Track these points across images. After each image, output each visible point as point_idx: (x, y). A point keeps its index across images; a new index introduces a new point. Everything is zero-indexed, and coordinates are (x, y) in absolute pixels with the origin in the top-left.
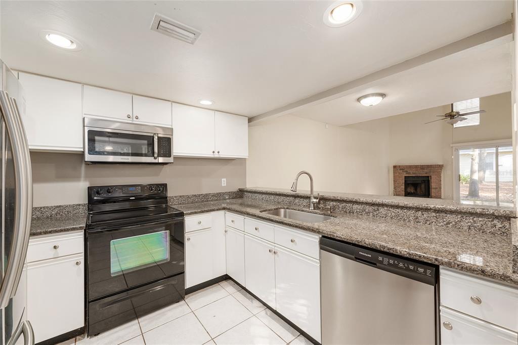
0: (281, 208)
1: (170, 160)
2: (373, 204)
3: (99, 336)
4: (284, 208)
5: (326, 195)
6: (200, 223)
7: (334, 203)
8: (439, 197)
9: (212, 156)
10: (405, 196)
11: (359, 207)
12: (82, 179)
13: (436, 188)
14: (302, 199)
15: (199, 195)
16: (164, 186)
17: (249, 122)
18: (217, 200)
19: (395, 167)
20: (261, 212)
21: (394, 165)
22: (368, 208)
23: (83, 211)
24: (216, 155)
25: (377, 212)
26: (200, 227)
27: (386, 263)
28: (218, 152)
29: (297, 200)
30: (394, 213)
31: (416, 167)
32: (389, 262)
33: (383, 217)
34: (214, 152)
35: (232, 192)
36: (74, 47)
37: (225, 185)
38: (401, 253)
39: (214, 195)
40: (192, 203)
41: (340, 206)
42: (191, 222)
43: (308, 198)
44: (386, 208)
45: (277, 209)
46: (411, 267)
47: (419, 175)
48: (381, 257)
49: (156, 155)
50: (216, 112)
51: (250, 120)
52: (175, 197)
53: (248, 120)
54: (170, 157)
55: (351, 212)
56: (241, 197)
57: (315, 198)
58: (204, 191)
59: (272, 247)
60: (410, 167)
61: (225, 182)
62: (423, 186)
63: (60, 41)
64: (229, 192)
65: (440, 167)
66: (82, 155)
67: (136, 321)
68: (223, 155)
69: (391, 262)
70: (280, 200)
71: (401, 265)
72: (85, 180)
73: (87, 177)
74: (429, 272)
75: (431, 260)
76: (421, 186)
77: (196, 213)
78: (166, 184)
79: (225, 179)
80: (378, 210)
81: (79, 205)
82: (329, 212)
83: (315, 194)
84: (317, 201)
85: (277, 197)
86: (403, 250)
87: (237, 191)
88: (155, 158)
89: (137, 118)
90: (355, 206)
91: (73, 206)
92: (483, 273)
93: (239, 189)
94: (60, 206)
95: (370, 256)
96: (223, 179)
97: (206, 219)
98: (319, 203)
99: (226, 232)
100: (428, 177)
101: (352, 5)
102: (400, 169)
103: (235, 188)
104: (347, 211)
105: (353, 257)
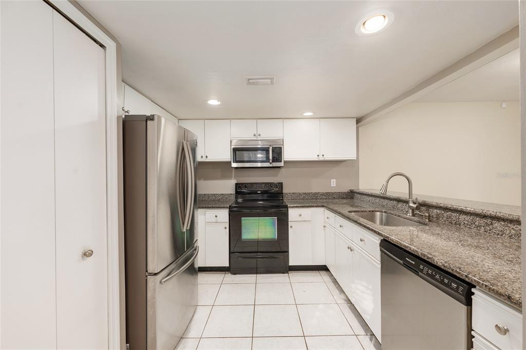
0: (378, 211)
1: (282, 164)
2: (484, 216)
3: (236, 276)
4: (381, 212)
5: (429, 200)
6: (300, 215)
7: (438, 211)
9: (317, 159)
11: (468, 218)
12: (233, 178)
14: (405, 204)
15: (309, 194)
16: (281, 185)
17: (357, 124)
18: (326, 199)
20: (350, 212)
22: (478, 221)
23: (233, 198)
24: (321, 158)
25: (491, 227)
26: (300, 219)
27: (425, 273)
28: (323, 156)
29: (400, 205)
30: (515, 230)
32: (427, 271)
33: (498, 234)
34: (318, 156)
35: (341, 193)
36: (219, 103)
37: (335, 185)
38: (437, 263)
39: (323, 194)
40: (303, 199)
41: (445, 215)
42: (294, 214)
43: (407, 202)
44: (503, 223)
45: (373, 211)
46: (446, 281)
48: (422, 265)
49: (271, 161)
50: (321, 119)
51: (359, 121)
52: (289, 193)
53: (357, 121)
54: (281, 161)
55: (458, 224)
56: (352, 198)
57: (414, 203)
58: (314, 190)
59: (350, 245)
61: (335, 183)
63: (213, 102)
64: (339, 193)
66: (229, 163)
67: (255, 275)
68: (328, 157)
69: (430, 272)
70: (384, 204)
71: (437, 277)
72: (234, 179)
73: (236, 177)
74: (461, 288)
75: (462, 275)
77: (297, 207)
78: (282, 183)
79: (335, 180)
80: (492, 224)
81: (231, 194)
82: (427, 220)
83: (414, 198)
84: (415, 206)
85: (382, 200)
86: (439, 260)
87: (348, 192)
88: (271, 163)
89: (259, 135)
90: (462, 217)
91: (229, 195)
92: (509, 299)
93: (350, 190)
94: (223, 194)
95: (414, 263)
96: (332, 180)
97: (307, 213)
98: (417, 208)
99: (324, 227)
101: (384, 16)
103: (345, 189)
104: (454, 222)
105: (401, 262)
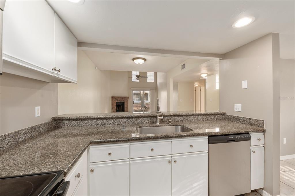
2: (188, 115)
8: (127, 111)
10: (116, 112)
13: (126, 107)
19: (112, 97)
21: (112, 96)
27: (239, 138)
31: (121, 97)
35: (47, 123)
38: (243, 132)
41: (172, 119)
47: (121, 101)
48: (236, 136)
59: (170, 159)
60: (118, 97)
61: (39, 111)
62: (122, 106)
65: (128, 98)
71: (243, 137)
76: (121, 107)
79: (39, 108)
87: (51, 121)
93: (52, 118)
95: (233, 138)
96: (36, 108)
100: (124, 102)
102: (115, 98)
105: (226, 141)
